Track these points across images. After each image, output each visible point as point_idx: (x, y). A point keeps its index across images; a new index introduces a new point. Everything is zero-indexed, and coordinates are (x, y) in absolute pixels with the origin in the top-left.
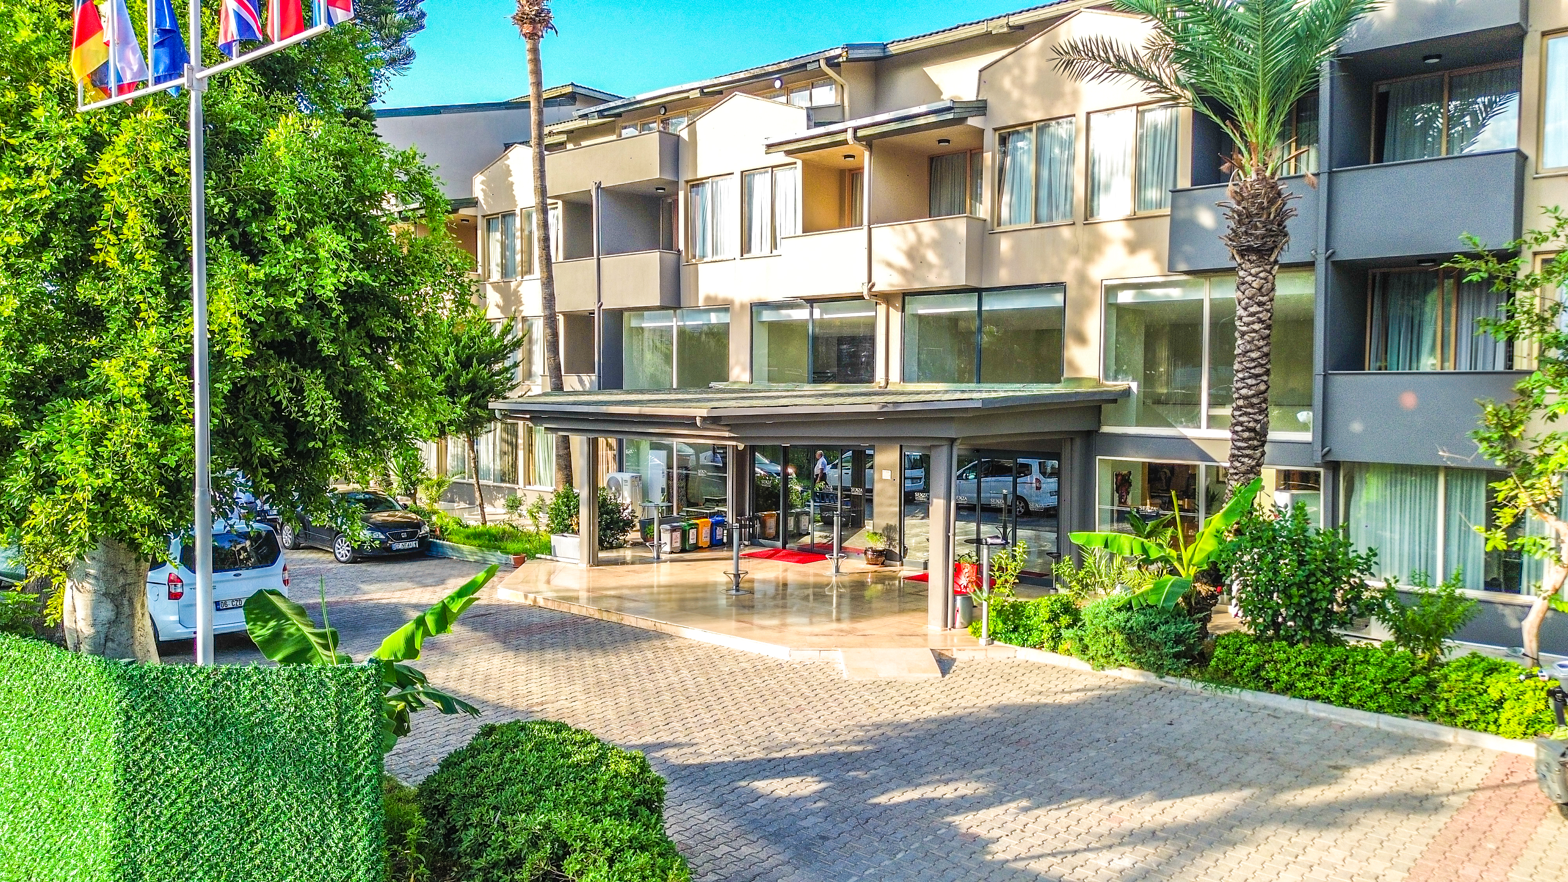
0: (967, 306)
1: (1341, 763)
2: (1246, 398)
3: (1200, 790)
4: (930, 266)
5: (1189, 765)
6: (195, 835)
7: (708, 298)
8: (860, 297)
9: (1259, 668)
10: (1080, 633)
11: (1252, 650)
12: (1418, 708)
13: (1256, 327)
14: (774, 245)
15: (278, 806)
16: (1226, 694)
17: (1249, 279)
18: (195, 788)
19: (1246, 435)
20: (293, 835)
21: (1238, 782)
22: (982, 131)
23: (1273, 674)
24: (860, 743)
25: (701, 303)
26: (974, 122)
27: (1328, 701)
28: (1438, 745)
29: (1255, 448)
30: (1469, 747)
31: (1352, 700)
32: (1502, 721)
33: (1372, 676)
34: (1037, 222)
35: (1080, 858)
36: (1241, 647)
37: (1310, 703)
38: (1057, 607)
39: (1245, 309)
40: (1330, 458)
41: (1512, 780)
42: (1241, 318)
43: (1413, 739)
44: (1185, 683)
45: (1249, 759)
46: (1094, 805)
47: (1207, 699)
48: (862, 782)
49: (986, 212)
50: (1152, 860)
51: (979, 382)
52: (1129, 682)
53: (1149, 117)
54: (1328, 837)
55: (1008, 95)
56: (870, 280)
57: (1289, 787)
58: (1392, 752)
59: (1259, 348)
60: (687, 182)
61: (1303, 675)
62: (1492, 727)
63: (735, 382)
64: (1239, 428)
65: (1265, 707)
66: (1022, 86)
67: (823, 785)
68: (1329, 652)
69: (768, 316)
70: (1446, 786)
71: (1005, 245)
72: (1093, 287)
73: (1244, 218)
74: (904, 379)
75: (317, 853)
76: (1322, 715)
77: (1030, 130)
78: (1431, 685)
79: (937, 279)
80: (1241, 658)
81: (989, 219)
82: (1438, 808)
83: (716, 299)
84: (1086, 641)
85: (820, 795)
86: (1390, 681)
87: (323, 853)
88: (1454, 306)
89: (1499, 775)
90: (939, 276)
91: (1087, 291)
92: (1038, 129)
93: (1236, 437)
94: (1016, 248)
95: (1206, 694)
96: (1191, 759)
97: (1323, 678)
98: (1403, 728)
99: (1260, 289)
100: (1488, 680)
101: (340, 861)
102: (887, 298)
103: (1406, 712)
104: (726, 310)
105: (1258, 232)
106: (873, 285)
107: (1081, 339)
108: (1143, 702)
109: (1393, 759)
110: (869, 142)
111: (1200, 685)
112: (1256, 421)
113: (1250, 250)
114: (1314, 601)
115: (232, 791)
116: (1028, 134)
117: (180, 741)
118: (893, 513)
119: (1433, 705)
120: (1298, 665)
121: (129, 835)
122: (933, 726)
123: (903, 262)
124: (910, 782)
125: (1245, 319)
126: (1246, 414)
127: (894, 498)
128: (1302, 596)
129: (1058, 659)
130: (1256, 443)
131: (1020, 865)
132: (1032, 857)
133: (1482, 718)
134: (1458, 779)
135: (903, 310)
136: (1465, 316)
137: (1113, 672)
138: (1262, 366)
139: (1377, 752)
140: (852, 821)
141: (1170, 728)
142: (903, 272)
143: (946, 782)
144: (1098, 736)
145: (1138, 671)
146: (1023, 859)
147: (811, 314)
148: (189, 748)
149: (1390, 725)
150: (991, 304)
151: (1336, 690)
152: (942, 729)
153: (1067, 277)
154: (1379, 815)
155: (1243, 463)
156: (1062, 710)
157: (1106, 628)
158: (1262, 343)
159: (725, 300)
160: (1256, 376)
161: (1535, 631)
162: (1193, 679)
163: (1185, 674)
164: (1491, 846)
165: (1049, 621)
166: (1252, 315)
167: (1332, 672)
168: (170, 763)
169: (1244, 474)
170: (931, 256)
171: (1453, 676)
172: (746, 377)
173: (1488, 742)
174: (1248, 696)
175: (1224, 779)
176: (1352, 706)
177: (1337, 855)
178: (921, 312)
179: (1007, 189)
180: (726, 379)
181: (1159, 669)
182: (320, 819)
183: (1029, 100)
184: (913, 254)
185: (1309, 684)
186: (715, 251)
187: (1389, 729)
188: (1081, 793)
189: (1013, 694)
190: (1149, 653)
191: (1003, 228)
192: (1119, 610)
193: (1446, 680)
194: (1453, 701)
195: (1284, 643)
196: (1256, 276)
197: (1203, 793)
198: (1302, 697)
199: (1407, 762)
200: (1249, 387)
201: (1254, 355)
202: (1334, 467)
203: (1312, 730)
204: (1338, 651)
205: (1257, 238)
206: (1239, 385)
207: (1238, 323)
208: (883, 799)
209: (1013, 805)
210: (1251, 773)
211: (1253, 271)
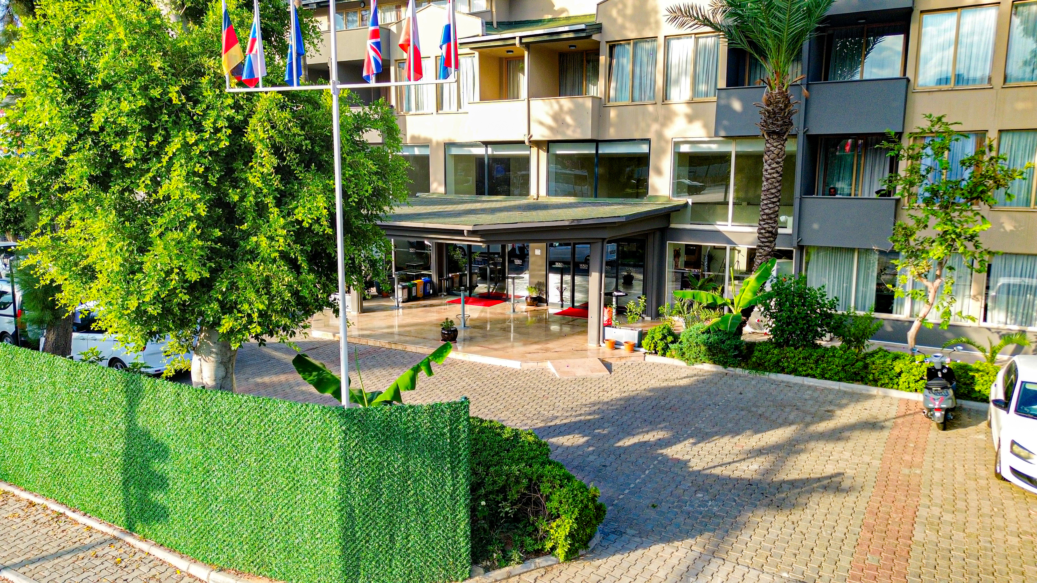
0: (590, 150)
1: (829, 409)
2: (767, 214)
3: (771, 428)
4: (568, 126)
5: (760, 415)
6: (381, 489)
7: (413, 138)
8: (523, 142)
9: (779, 361)
10: (680, 346)
11: (775, 352)
12: (859, 378)
13: (775, 175)
14: (459, 106)
15: (421, 472)
16: (762, 376)
17: (772, 148)
18: (381, 466)
19: (767, 235)
20: (428, 485)
21: (787, 423)
22: (599, 42)
23: (786, 364)
24: (590, 414)
25: (408, 140)
26: (595, 37)
27: (814, 376)
28: (870, 397)
29: (771, 242)
30: (884, 397)
31: (826, 376)
32: (901, 383)
33: (837, 363)
34: (633, 101)
35: (733, 466)
36: (769, 351)
37: (805, 378)
38: (665, 331)
39: (769, 165)
40: (801, 244)
41: (909, 412)
42: (766, 170)
43: (857, 394)
44: (739, 371)
45: (787, 410)
46: (726, 439)
47: (753, 379)
48: (605, 435)
49: (601, 93)
50: (767, 465)
51: (596, 197)
52: (708, 371)
53: (701, 41)
54: (840, 446)
55: (615, 20)
56: (529, 134)
57: (812, 423)
58: (851, 401)
59: (776, 187)
60: (396, 61)
61: (802, 364)
62: (896, 386)
63: (434, 193)
64: (763, 231)
65: (782, 382)
66: (624, 16)
67: (586, 439)
68: (815, 352)
69: (455, 151)
70: (882, 418)
71: (613, 113)
72: (667, 142)
73: (772, 115)
74: (548, 193)
75: (440, 493)
76: (811, 384)
77: (629, 44)
78: (866, 366)
79: (571, 134)
80: (769, 356)
81: (603, 98)
82: (882, 428)
83: (419, 138)
84: (684, 350)
85: (587, 444)
86: (846, 365)
87: (443, 493)
88: (863, 158)
89: (903, 410)
90: (574, 131)
91: (663, 144)
92: (634, 43)
93: (761, 236)
94: (619, 116)
95: (751, 376)
96: (760, 412)
97: (812, 365)
98: (852, 388)
99: (778, 155)
100: (894, 363)
101: (451, 496)
102: (538, 144)
103: (853, 380)
104: (428, 146)
105: (779, 123)
106: (531, 136)
107: (659, 172)
108: (721, 383)
109: (852, 405)
110: (527, 46)
111: (747, 371)
112: (772, 227)
113: (774, 132)
114: (810, 326)
115: (399, 467)
116: (627, 46)
117: (372, 444)
118: (542, 275)
119: (866, 376)
120: (800, 359)
121: (348, 492)
122: (622, 402)
123: (550, 122)
124: (631, 434)
125: (769, 171)
126: (768, 223)
127: (542, 266)
128: (804, 324)
129: (666, 360)
130: (772, 239)
131: (708, 472)
132: (711, 468)
133: (891, 382)
134: (885, 413)
135: (548, 152)
136: (868, 164)
137: (699, 366)
138: (776, 197)
139: (844, 401)
140: (612, 456)
141: (741, 396)
142: (550, 128)
143: (647, 432)
144: (708, 403)
145: (712, 365)
146: (706, 469)
147: (487, 151)
148: (377, 447)
149: (846, 387)
150: (605, 150)
151: (819, 371)
152: (627, 403)
153: (650, 135)
154: (857, 433)
155: (765, 250)
156: (684, 389)
157: (697, 343)
158: (777, 184)
159: (425, 139)
160: (773, 203)
161: (914, 337)
162: (743, 368)
163: (739, 366)
164: (912, 445)
165: (661, 340)
166: (773, 169)
167: (816, 362)
168: (368, 455)
169: (765, 256)
170: (569, 120)
171: (878, 362)
172: (442, 190)
173: (894, 393)
174: (773, 376)
175: (780, 421)
176: (826, 379)
177: (847, 455)
178: (558, 152)
179: (613, 78)
180: (428, 190)
181: (725, 364)
182: (442, 476)
183: (628, 25)
184: (556, 117)
185: (805, 369)
186: (417, 108)
187: (845, 389)
188: (716, 434)
189: (653, 381)
190: (720, 355)
191: (611, 104)
192: (703, 333)
193: (874, 364)
194: (877, 374)
195: (793, 348)
196: (776, 147)
197: (773, 429)
198: (801, 375)
199: (859, 406)
200: (770, 208)
201: (773, 191)
202: (801, 248)
203: (809, 392)
204: (820, 351)
205: (778, 126)
206: (764, 207)
207: (764, 173)
208: (620, 444)
209: (686, 442)
210: (791, 417)
211: (775, 144)
